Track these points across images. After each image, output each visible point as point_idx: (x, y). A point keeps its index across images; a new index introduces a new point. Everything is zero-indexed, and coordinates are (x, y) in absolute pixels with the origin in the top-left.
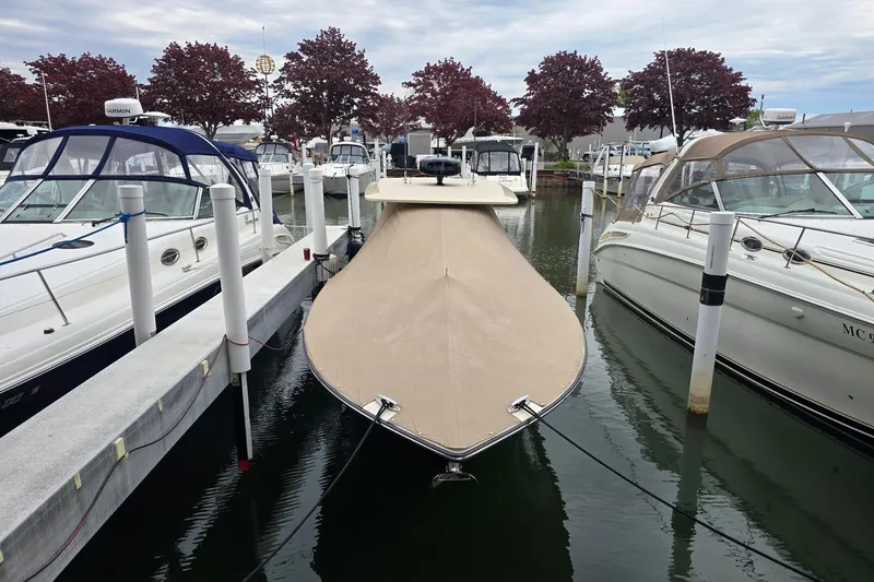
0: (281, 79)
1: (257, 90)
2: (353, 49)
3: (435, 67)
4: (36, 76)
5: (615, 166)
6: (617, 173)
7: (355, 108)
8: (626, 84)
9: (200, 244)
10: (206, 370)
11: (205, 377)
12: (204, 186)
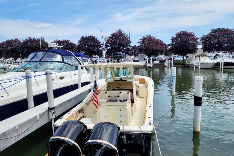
3: (145, 38)
5: (198, 60)
6: (198, 62)
8: (202, 39)
9: (62, 78)
10: (38, 118)
11: (38, 120)
12: (67, 63)
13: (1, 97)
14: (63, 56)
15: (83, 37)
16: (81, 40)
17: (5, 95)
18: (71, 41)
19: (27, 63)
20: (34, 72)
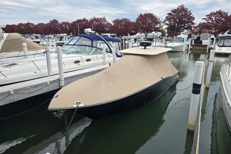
0: (165, 20)
1: (159, 24)
2: (187, 10)
3: (214, 13)
4: (113, 23)
7: (186, 27)
9: (88, 60)
10: (48, 83)
11: (48, 85)
12: (96, 47)
13: (35, 72)
14: (93, 41)
15: (141, 14)
16: (139, 18)
17: (38, 71)
18: (130, 20)
19: (72, 46)
20: (67, 54)
